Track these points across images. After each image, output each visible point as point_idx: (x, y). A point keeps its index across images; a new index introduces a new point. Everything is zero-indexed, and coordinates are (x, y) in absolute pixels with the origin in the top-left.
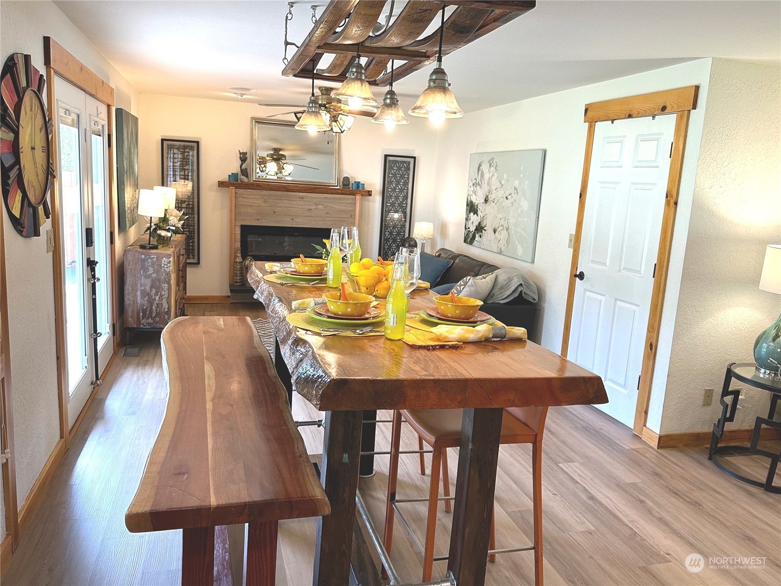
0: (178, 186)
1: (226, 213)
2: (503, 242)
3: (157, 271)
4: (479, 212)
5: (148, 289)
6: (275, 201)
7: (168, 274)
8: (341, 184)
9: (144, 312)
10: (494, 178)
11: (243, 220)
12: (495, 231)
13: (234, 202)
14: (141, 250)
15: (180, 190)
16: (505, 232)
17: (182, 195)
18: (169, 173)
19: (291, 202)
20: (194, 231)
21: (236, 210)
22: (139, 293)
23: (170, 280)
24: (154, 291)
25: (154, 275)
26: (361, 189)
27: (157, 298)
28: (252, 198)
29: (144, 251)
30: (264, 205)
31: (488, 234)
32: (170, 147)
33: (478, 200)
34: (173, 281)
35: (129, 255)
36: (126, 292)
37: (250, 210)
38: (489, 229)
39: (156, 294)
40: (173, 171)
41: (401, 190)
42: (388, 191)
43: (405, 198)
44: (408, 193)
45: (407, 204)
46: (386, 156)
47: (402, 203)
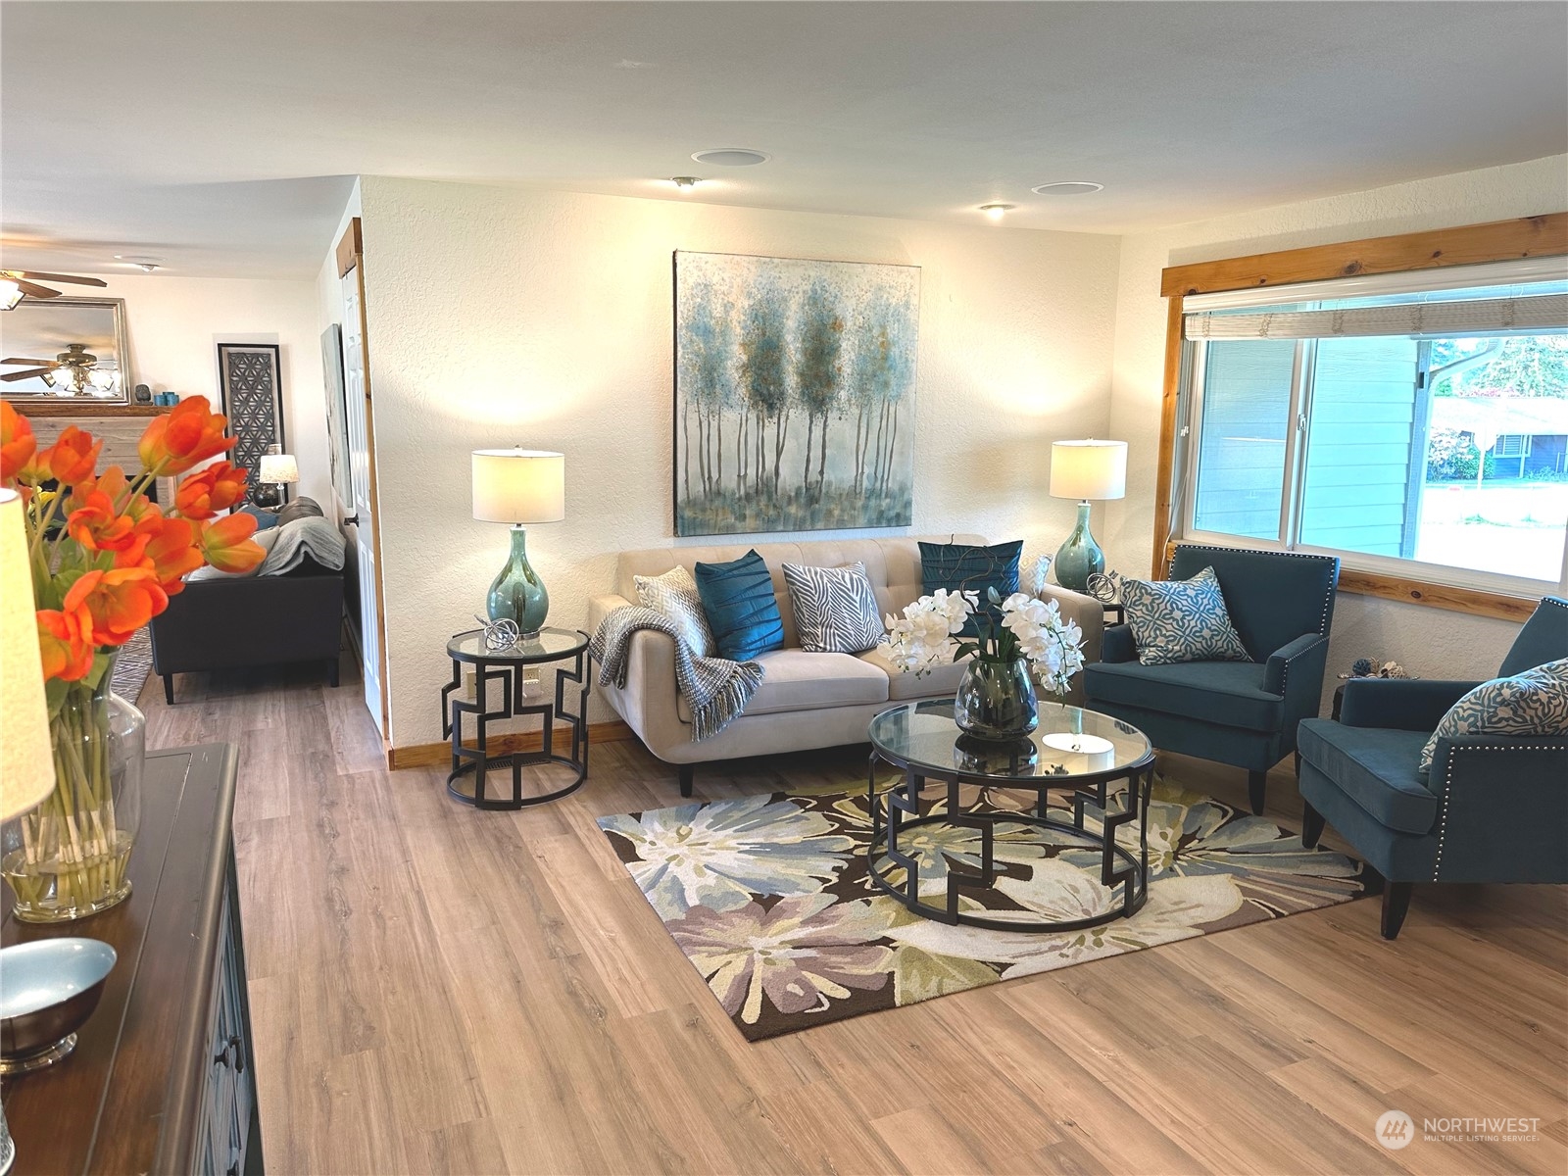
8: (134, 397)
26: (171, 403)
41: (260, 404)
42: (233, 407)
43: (270, 416)
44: (272, 407)
45: (273, 425)
46: (220, 346)
47: (264, 425)
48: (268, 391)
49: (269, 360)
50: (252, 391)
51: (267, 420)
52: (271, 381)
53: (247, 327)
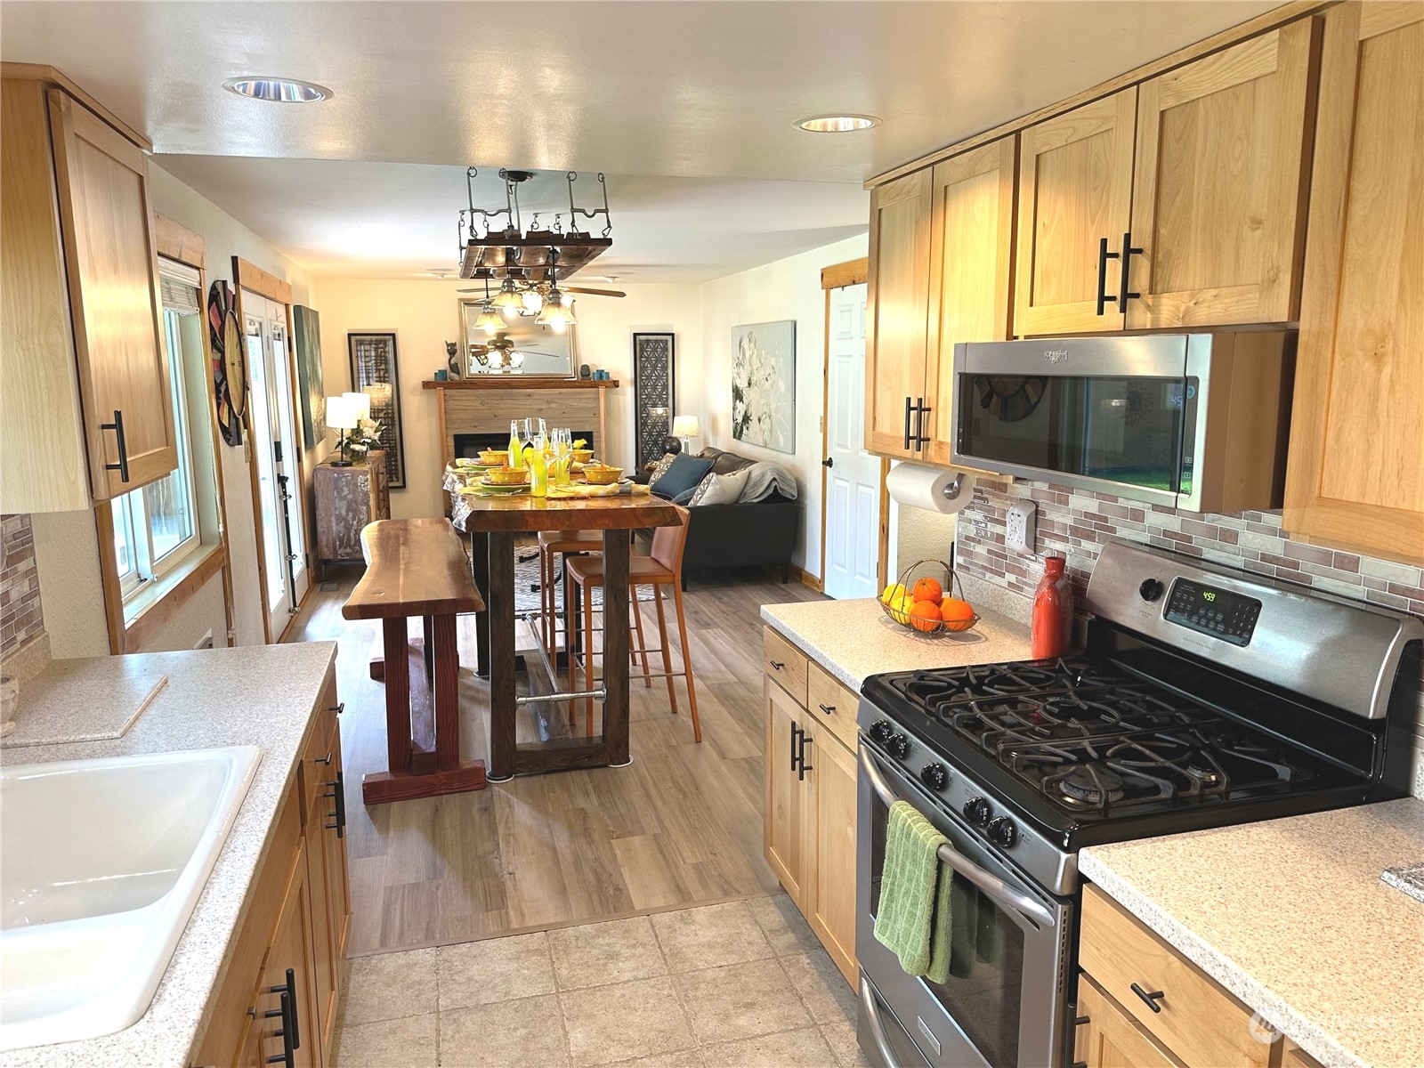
0: (372, 391)
1: (435, 420)
2: (767, 433)
3: (353, 492)
4: (744, 399)
5: (344, 513)
6: (495, 401)
7: (366, 494)
8: (579, 374)
9: (341, 540)
10: (754, 356)
11: (456, 428)
12: (759, 420)
13: (443, 407)
14: (333, 468)
15: (375, 396)
16: (768, 420)
17: (379, 402)
18: (361, 375)
19: (515, 402)
20: (396, 446)
21: (446, 417)
22: (333, 518)
23: (368, 501)
24: (351, 515)
25: (350, 497)
26: (604, 379)
27: (355, 523)
28: (466, 400)
29: (337, 468)
30: (482, 407)
31: (754, 424)
32: (360, 343)
33: (742, 384)
34: (372, 503)
35: (319, 475)
36: (318, 518)
37: (463, 415)
38: (754, 418)
39: (354, 519)
40: (366, 373)
41: (658, 378)
42: (641, 380)
43: (665, 387)
44: (667, 380)
45: (667, 394)
46: (635, 335)
47: (661, 393)
48: (665, 368)
49: (667, 344)
50: (654, 368)
51: (663, 390)
52: (667, 361)
53: (652, 322)
